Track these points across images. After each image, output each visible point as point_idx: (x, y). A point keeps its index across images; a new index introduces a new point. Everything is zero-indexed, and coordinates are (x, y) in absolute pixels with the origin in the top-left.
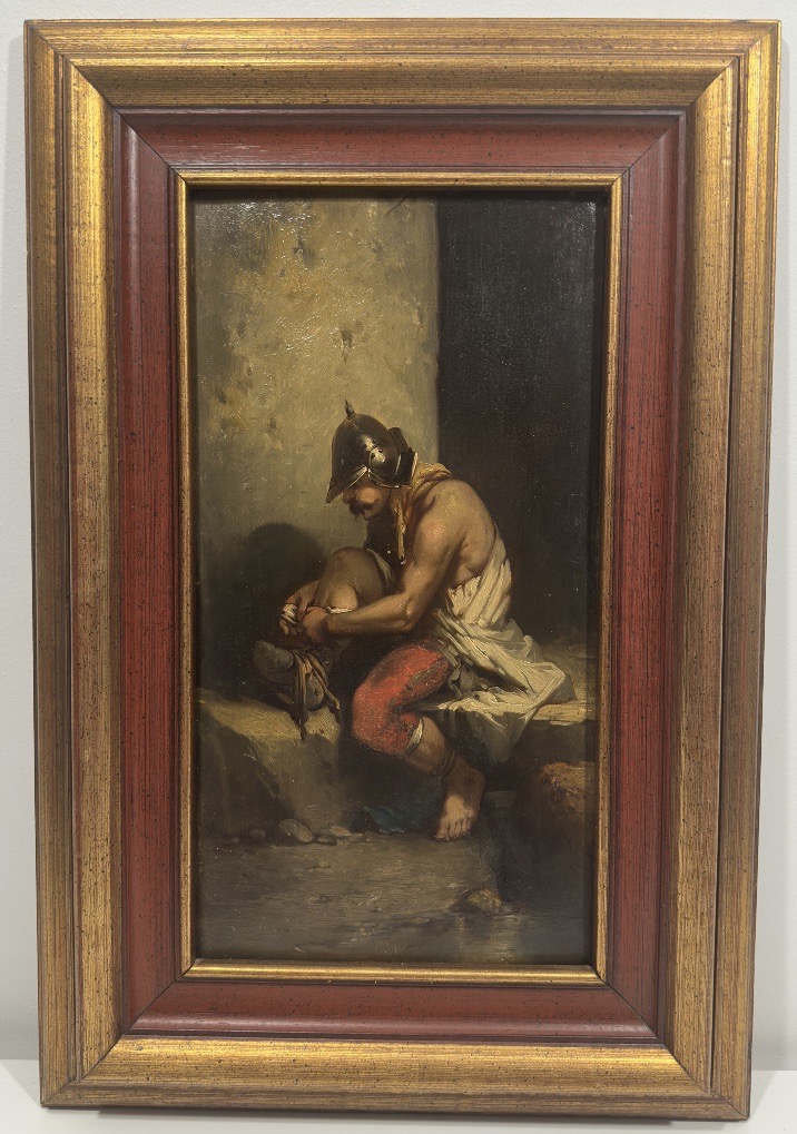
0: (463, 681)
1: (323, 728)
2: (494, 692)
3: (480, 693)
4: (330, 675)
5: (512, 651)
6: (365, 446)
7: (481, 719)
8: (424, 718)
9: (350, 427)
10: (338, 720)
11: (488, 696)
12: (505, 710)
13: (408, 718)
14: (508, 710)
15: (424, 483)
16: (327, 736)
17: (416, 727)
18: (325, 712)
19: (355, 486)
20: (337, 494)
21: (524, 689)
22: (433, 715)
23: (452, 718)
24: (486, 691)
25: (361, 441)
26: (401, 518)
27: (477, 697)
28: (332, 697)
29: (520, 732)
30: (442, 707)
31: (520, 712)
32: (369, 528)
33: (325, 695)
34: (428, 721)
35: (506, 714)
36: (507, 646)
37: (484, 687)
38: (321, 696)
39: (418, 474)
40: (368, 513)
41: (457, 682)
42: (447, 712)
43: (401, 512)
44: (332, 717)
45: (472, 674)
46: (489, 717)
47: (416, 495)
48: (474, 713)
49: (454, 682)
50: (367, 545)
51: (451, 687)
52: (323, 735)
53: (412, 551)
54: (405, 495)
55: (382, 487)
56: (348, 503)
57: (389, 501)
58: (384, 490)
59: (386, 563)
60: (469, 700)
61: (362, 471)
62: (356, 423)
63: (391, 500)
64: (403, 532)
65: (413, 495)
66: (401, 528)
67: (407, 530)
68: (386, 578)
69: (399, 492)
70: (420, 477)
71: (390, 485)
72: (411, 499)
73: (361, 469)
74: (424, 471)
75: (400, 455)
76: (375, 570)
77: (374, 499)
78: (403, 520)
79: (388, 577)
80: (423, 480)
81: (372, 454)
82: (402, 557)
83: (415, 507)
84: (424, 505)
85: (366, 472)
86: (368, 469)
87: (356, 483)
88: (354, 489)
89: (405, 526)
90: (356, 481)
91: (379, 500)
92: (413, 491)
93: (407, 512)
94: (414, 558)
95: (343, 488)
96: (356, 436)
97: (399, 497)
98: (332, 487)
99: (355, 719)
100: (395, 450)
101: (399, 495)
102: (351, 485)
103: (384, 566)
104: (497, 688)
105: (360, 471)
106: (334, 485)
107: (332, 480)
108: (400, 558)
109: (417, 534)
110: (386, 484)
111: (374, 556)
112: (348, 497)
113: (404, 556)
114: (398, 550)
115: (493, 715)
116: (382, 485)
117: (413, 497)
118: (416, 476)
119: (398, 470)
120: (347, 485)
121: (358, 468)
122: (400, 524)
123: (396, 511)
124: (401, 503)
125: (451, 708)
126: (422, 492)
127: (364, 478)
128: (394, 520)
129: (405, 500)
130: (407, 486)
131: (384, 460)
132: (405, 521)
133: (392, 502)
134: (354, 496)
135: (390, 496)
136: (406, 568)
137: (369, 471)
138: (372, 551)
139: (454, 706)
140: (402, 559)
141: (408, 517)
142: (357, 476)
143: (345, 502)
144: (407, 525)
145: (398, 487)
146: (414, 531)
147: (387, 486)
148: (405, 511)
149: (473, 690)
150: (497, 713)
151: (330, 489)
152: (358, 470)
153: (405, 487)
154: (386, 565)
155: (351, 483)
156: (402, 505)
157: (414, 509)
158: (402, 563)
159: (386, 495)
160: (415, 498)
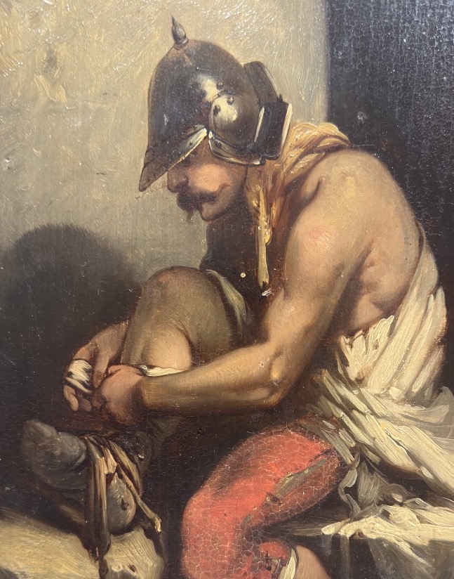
0: (363, 489)
1: (135, 563)
2: (414, 507)
3: (390, 509)
4: (145, 477)
5: (442, 440)
6: (204, 94)
7: (392, 552)
8: (298, 548)
9: (179, 62)
10: (158, 550)
11: (402, 513)
12: (432, 537)
13: (272, 548)
14: (438, 537)
15: (301, 157)
16: (140, 574)
17: (284, 563)
18: (138, 536)
19: (187, 163)
20: (155, 177)
22: (313, 544)
23: (345, 548)
24: (401, 505)
25: (196, 85)
26: (263, 219)
27: (386, 515)
28: (150, 513)
30: (329, 530)
32: (210, 235)
33: (138, 510)
34: (305, 554)
35: (434, 543)
36: (436, 431)
37: (398, 498)
38: (131, 512)
39: (292, 142)
40: (209, 209)
41: (353, 491)
42: (336, 539)
43: (263, 207)
44: (149, 545)
45: (377, 476)
46: (406, 548)
47: (289, 179)
48: (380, 541)
49: (347, 490)
50: (206, 264)
51: (344, 497)
52: (135, 574)
53: (281, 274)
54: (270, 178)
55: (233, 163)
56: (175, 192)
57: (243, 187)
58: (235, 169)
59: (239, 293)
60: (372, 519)
61: (198, 136)
62: (189, 55)
63: (247, 187)
64: (266, 242)
65: (285, 177)
66: (263, 234)
67: (273, 238)
68: (239, 318)
69: (260, 172)
70: (296, 147)
71: (246, 161)
72: (279, 183)
73: (196, 132)
74: (302, 135)
75: (263, 109)
76: (220, 304)
77: (219, 185)
78: (266, 221)
79: (241, 316)
80: (302, 150)
81: (216, 107)
82: (264, 283)
83: (287, 199)
84: (302, 195)
85: (205, 138)
86: (208, 133)
87: (189, 156)
88: (185, 166)
89: (269, 230)
90: (189, 153)
91: (228, 186)
92: (285, 170)
93: (273, 207)
94: (283, 286)
95: (167, 166)
96: (188, 77)
97: (260, 181)
98: (148, 163)
99: (187, 549)
100: (256, 100)
101: (260, 177)
102: (181, 160)
103: (235, 298)
104: (419, 500)
105: (196, 135)
106: (152, 161)
107: (147, 151)
108: (261, 284)
109: (290, 245)
110: (239, 159)
111: (219, 281)
112: (174, 181)
113: (267, 282)
114: (257, 271)
115: (411, 544)
116: (232, 159)
117: (284, 181)
118: (289, 144)
119: (259, 134)
120: (173, 160)
121: (192, 131)
122: (261, 228)
123: (255, 205)
124: (263, 191)
125: (342, 533)
126: (299, 171)
127: (202, 148)
128: (251, 221)
129: (270, 186)
130: (275, 162)
131: (235, 117)
132: (270, 224)
133: (248, 189)
134: (184, 180)
135: (245, 179)
136: (271, 301)
137: (211, 135)
138: (215, 273)
139: (347, 530)
140: (265, 287)
141: (274, 216)
142: (191, 144)
143: (169, 189)
144: (273, 230)
145: (258, 163)
146: (286, 239)
147: (240, 162)
148: (271, 206)
149: (379, 504)
150: (418, 542)
151: (145, 167)
152: (192, 134)
153: (270, 163)
154: (238, 297)
155: (179, 156)
156: (266, 196)
157: (284, 202)
158: (264, 294)
159: (239, 178)
160: (287, 183)
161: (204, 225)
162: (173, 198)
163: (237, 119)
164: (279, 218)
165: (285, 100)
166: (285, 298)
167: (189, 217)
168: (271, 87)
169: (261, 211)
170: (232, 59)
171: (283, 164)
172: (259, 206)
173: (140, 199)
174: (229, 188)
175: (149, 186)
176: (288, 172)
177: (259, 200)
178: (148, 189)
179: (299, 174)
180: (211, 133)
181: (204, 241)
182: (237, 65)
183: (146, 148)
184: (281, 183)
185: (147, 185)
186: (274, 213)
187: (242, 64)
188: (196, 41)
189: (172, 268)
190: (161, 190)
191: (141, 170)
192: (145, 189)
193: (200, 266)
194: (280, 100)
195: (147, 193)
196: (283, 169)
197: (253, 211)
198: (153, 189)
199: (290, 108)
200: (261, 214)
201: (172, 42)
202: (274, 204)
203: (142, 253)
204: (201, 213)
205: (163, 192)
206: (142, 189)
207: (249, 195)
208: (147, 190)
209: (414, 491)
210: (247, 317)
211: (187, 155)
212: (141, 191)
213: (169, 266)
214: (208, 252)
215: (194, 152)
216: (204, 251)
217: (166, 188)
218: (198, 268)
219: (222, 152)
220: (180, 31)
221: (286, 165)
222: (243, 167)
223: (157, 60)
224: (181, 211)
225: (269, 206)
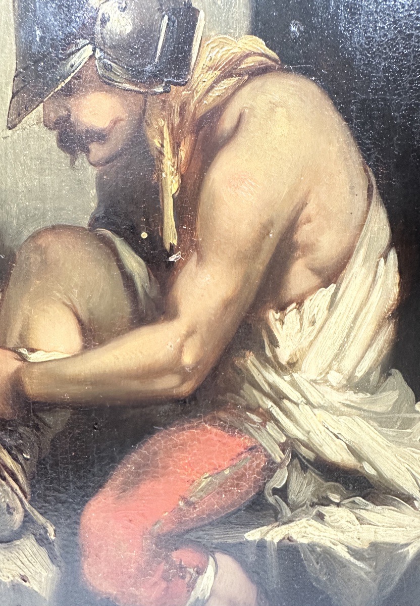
0: (294, 487)
1: (26, 573)
2: (354, 506)
5: (390, 432)
8: (218, 556)
10: (53, 558)
11: (339, 514)
12: (373, 539)
13: (185, 556)
14: (380, 539)
15: (217, 81)
16: (33, 585)
17: (200, 572)
18: (28, 544)
19: (68, 91)
20: (28, 109)
21: (409, 499)
22: (236, 551)
23: (272, 557)
24: (338, 505)
27: (320, 517)
28: (41, 519)
29: (398, 573)
30: (253, 535)
31: (402, 541)
32: (101, 185)
33: (26, 515)
34: (225, 560)
35: (374, 545)
36: (383, 421)
37: (335, 498)
38: (18, 517)
39: (204, 60)
40: (98, 151)
41: (282, 492)
42: (261, 545)
43: (168, 149)
44: (43, 553)
45: (312, 474)
46: (342, 552)
47: (202, 109)
48: (312, 547)
49: (275, 491)
50: (96, 221)
51: (271, 500)
52: (27, 584)
53: (192, 234)
54: (177, 110)
55: (127, 90)
56: (54, 129)
57: (142, 122)
58: (131, 99)
59: (139, 259)
60: (303, 522)
61: (82, 54)
63: (146, 122)
64: (173, 192)
65: (196, 108)
66: (169, 183)
67: (182, 188)
68: (140, 290)
69: (164, 102)
70: (210, 68)
71: (145, 87)
72: (188, 116)
73: (79, 50)
74: (218, 52)
75: (166, 17)
76: (116, 272)
77: (111, 119)
78: (173, 166)
79: (143, 287)
80: (218, 73)
81: (103, 14)
82: (172, 246)
83: (200, 137)
84: (219, 132)
85: (91, 57)
86: (94, 51)
87: (70, 81)
88: (66, 95)
89: (177, 178)
90: (69, 78)
91: (122, 120)
92: (195, 99)
93: (181, 148)
94: (196, 248)
95: (41, 95)
97: (164, 113)
98: (18, 92)
99: (86, 557)
100: (155, 4)
101: (163, 109)
102: (60, 87)
103: (135, 264)
104: (359, 499)
105: (78, 54)
106: (22, 88)
107: (16, 76)
108: (168, 247)
109: (204, 196)
110: (136, 85)
111: (113, 243)
112: (52, 115)
113: (176, 244)
114: (162, 230)
115: (348, 548)
116: (128, 86)
117: (194, 114)
118: (201, 65)
119: (162, 52)
120: (50, 88)
121: (74, 49)
122: (166, 174)
123: (159, 146)
124: (168, 127)
125: (268, 538)
126: (214, 100)
127: (87, 71)
128: (154, 166)
129: (177, 120)
130: (183, 88)
131: (129, 29)
132: (177, 169)
133: (148, 125)
134: (66, 113)
135: (144, 111)
136: (181, 268)
137: (98, 54)
138: (108, 233)
139: (274, 534)
140: (173, 250)
141: (183, 159)
142: (72, 66)
143: (46, 126)
144: (182, 177)
145: (161, 90)
146: (199, 189)
147: (137, 89)
148: (179, 146)
149: (313, 505)
150: (357, 545)
151: (13, 97)
152: (73, 53)
153: (177, 91)
154: (139, 263)
155: (58, 82)
156: (172, 133)
157: (196, 141)
158: (172, 259)
159: (137, 110)
160: (198, 115)
161: (92, 172)
162: (52, 138)
163: (132, 32)
164: (189, 162)
166: (198, 264)
167: (72, 162)
169: (165, 153)
171: (194, 91)
172: (162, 146)
173: (9, 139)
174: (123, 123)
175: (20, 121)
176: (200, 101)
177: (163, 139)
178: (19, 126)
179: (214, 104)
180: (98, 50)
181: (93, 192)
184: (191, 116)
185: (17, 121)
186: (183, 154)
189: (54, 228)
190: (36, 128)
191: (9, 102)
192: (15, 126)
193: (89, 225)
194: (188, 5)
195: (18, 131)
196: (193, 97)
197: (156, 153)
198: (25, 126)
199: (201, 16)
200: (166, 158)
202: (183, 143)
203: (14, 210)
204: (88, 156)
205: (39, 129)
206: (11, 127)
207: (149, 132)
208: (17, 128)
209: (354, 490)
210: (151, 287)
211: (67, 81)
213: (49, 224)
214: (99, 206)
215: (77, 78)
216: (93, 205)
217: (42, 125)
218: (86, 226)
219: (113, 76)
221: (197, 92)
222: (141, 96)
224: (63, 154)
225: (176, 146)
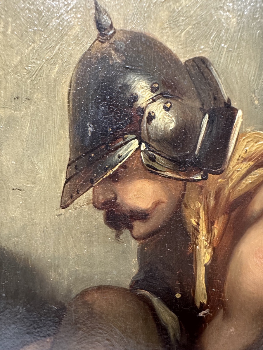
53: (220, 295)
54: (213, 194)
55: (169, 177)
56: (102, 209)
57: (181, 205)
58: (172, 184)
59: (173, 314)
61: (129, 147)
62: (116, 50)
63: (185, 204)
64: (206, 262)
65: (230, 193)
66: (203, 254)
67: (214, 258)
68: (172, 338)
69: (202, 187)
70: (245, 160)
71: (185, 175)
73: (126, 143)
74: (253, 146)
75: (207, 116)
76: (152, 324)
77: (153, 202)
78: (206, 241)
79: (174, 335)
80: (251, 163)
81: (149, 113)
82: (202, 304)
83: (232, 217)
84: (249, 213)
85: (137, 149)
86: (140, 144)
87: (117, 170)
88: (114, 181)
89: (210, 250)
90: (117, 167)
91: (163, 202)
92: (230, 185)
93: (215, 226)
94: (223, 306)
96: (116, 77)
97: (201, 197)
98: (70, 178)
100: (198, 104)
101: (200, 193)
102: (108, 174)
103: (168, 318)
105: (125, 147)
106: (75, 175)
107: (69, 165)
108: (198, 305)
109: (233, 265)
110: (177, 173)
111: (151, 301)
112: (101, 197)
113: (205, 303)
114: (194, 291)
116: (169, 174)
117: (228, 198)
118: (237, 156)
119: (201, 146)
120: (99, 175)
121: (122, 142)
122: (200, 248)
123: (195, 223)
124: (204, 209)
126: (246, 187)
127: (133, 161)
128: (189, 240)
129: (212, 203)
130: (218, 176)
131: (172, 126)
132: (210, 243)
133: (186, 207)
134: (113, 196)
135: (183, 196)
136: (209, 322)
137: (143, 147)
138: (147, 293)
140: (203, 307)
141: (216, 235)
142: (120, 157)
143: (95, 206)
144: (214, 249)
145: (199, 178)
146: (228, 259)
147: (178, 177)
148: (213, 224)
151: (66, 182)
152: (121, 146)
153: (213, 179)
154: (172, 317)
155: (106, 170)
156: (207, 214)
157: (229, 220)
158: (201, 314)
159: (177, 193)
160: (232, 199)
161: (135, 245)
162: (100, 216)
163: (176, 128)
164: (221, 237)
165: (234, 104)
166: (224, 319)
167: (118, 236)
168: (217, 90)
169: (200, 230)
170: (170, 53)
171: (228, 179)
172: (198, 224)
173: (62, 216)
174: (163, 205)
175: (72, 202)
176: (234, 187)
177: (199, 218)
178: (71, 206)
179: (247, 189)
180: (143, 144)
181: (135, 261)
182: (176, 61)
183: (67, 162)
184: (225, 199)
185: (69, 202)
186: (216, 231)
187: (183, 60)
188: (124, 32)
189: (99, 288)
190: (86, 207)
191: (63, 186)
192: (67, 206)
193: (131, 286)
194: (228, 105)
195: (70, 210)
196: (228, 184)
198: (76, 206)
199: (240, 114)
200: (201, 234)
201: (96, 33)
202: (216, 222)
203: (66, 272)
204: (131, 231)
205: (89, 209)
206: (64, 206)
207: (187, 213)
208: (69, 208)
210: (182, 335)
211: (114, 169)
212: (63, 208)
213: (95, 285)
214: (139, 271)
215: (124, 166)
216: (135, 270)
217: (91, 205)
218: (128, 288)
219: (156, 165)
220: (105, 20)
221: (232, 180)
222: (181, 182)
223: (78, 57)
224: (109, 230)
225: (210, 225)
